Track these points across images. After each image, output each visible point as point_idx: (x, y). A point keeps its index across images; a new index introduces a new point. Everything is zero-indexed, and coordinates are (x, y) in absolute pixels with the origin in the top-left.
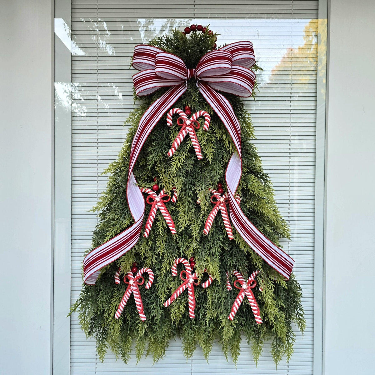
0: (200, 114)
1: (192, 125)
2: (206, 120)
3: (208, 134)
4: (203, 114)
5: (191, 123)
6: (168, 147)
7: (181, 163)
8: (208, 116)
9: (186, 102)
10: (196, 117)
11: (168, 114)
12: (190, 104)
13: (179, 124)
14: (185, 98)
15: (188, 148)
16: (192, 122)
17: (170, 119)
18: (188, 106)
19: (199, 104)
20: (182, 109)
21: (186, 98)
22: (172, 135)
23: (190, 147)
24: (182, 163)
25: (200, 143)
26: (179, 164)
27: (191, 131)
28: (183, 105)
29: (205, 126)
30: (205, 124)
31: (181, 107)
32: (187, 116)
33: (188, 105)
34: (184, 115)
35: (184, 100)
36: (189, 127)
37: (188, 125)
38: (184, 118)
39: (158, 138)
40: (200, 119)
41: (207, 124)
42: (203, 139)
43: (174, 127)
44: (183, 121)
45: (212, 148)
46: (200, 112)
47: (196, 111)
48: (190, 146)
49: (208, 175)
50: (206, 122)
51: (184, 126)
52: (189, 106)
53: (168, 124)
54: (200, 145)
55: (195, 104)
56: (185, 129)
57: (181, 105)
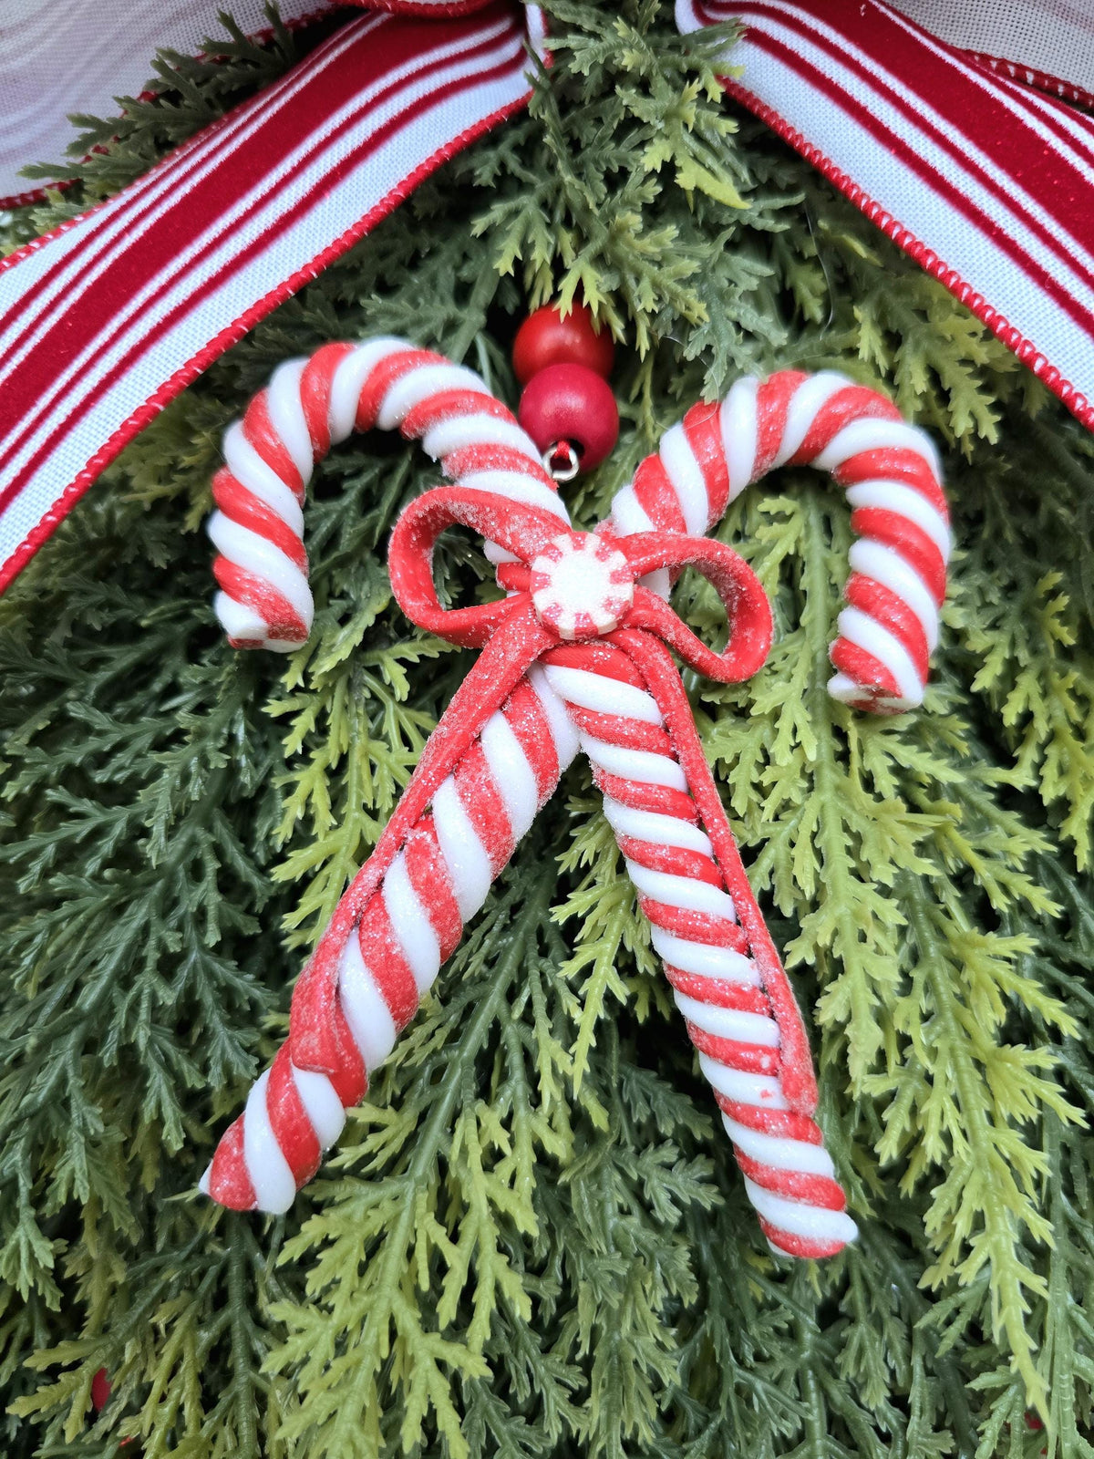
0: (769, 435)
1: (655, 632)
2: (881, 527)
3: (910, 756)
4: (827, 427)
5: (626, 592)
6: (245, 983)
7: (457, 1330)
8: (910, 456)
9: (526, 247)
10: (716, 477)
11: (237, 446)
12: (599, 260)
13: (413, 608)
14: (506, 184)
15: (586, 1019)
16: (642, 576)
17: (267, 526)
18: (565, 305)
19: (751, 271)
20: (470, 360)
21: (523, 186)
22: (310, 780)
23: (622, 992)
24: (480, 1329)
25: (800, 952)
26: (425, 1348)
27: (633, 743)
28: (482, 295)
29: (862, 629)
30: (868, 597)
31: (451, 326)
32: (560, 463)
33: (568, 286)
34: (511, 460)
35: (498, 211)
36: (603, 670)
37: (589, 636)
38: (503, 509)
39: (69, 855)
40: (770, 504)
41: (890, 598)
42: (841, 863)
43: (346, 641)
44: (493, 552)
45: (1020, 1029)
46: (766, 394)
47: (714, 376)
48: (606, 978)
49: (899, 1401)
50: (876, 560)
51: (504, 653)
52: (593, 297)
53: (236, 618)
54: (809, 984)
55: (690, 266)
56: (518, 689)
57: (462, 292)
